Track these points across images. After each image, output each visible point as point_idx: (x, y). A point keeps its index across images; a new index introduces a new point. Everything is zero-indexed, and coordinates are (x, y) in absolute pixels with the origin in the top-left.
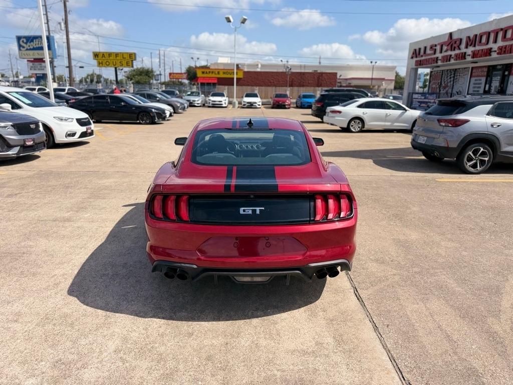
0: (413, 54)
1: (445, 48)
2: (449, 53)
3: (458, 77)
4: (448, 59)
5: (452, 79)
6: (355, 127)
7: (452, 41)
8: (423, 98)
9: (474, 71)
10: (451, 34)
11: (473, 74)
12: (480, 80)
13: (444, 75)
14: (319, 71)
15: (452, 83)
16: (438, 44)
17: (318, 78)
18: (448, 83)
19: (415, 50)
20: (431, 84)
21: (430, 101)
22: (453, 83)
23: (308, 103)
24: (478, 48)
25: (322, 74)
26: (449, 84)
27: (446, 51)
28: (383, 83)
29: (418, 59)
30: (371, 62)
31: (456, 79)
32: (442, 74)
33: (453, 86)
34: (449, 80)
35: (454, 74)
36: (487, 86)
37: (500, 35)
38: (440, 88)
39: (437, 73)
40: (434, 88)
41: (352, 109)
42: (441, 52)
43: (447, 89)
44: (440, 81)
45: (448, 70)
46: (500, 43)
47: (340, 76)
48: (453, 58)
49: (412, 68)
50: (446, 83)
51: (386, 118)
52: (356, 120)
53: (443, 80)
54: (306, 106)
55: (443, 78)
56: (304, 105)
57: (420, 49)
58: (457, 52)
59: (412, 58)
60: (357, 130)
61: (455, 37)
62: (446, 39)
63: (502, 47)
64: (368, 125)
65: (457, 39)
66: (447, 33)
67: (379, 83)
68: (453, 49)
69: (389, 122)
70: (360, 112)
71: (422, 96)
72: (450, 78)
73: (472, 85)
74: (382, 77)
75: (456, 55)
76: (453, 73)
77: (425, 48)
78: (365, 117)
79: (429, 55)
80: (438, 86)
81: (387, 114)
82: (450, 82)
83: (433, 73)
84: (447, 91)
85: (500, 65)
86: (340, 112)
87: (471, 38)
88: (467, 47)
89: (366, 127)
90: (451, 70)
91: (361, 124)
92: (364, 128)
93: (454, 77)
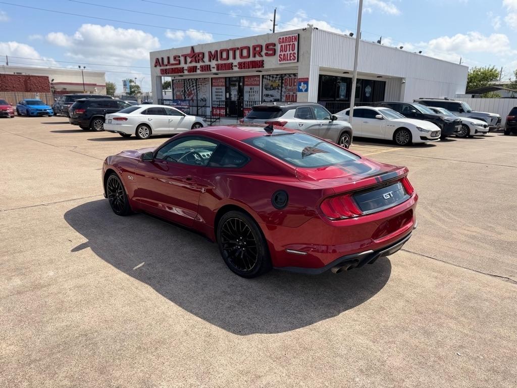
0: (156, 62)
1: (189, 60)
2: (194, 64)
3: (200, 86)
4: (193, 69)
5: (195, 87)
6: (143, 132)
7: (195, 55)
8: (176, 104)
9: (213, 81)
10: (192, 48)
11: (214, 84)
12: (221, 89)
13: (186, 84)
14: (24, 74)
15: (195, 90)
16: (182, 56)
17: (26, 82)
18: (191, 91)
19: (158, 59)
20: (175, 92)
21: (183, 107)
22: (197, 91)
23: (37, 110)
24: (220, 62)
25: (29, 77)
26: (193, 92)
27: (191, 62)
28: (96, 88)
29: (162, 68)
30: (80, 67)
31: (199, 87)
32: (184, 83)
33: (197, 94)
34: (192, 89)
35: (196, 83)
36: (228, 94)
37: (238, 53)
38: (184, 96)
39: (179, 81)
40: (179, 95)
41: (137, 115)
42: (186, 63)
43: (192, 96)
44: (183, 89)
45: (189, 80)
46: (238, 60)
47: (53, 80)
48: (199, 69)
49: (157, 76)
50: (189, 90)
51: (169, 123)
52: (143, 127)
53: (186, 88)
54: (35, 114)
55: (186, 86)
56: (33, 113)
57: (163, 59)
58: (202, 64)
59: (156, 66)
60: (146, 137)
61: (197, 51)
62: (189, 52)
63: (241, 63)
64: (155, 131)
65: (200, 53)
66: (189, 47)
67: (91, 88)
68: (197, 61)
69: (172, 127)
70: (146, 118)
71: (173, 102)
72: (193, 87)
73: (214, 94)
74: (94, 83)
75: (202, 67)
76: (194, 82)
77: (169, 58)
78: (151, 123)
79: (173, 64)
80: (182, 93)
81: (169, 120)
82: (194, 90)
83: (175, 81)
84: (192, 98)
85: (235, 77)
86: (126, 119)
87: (213, 53)
88: (210, 61)
89: (154, 133)
90: (192, 79)
91: (148, 130)
92: (151, 134)
93: (196, 86)
